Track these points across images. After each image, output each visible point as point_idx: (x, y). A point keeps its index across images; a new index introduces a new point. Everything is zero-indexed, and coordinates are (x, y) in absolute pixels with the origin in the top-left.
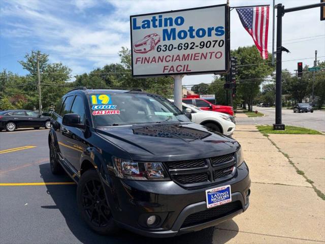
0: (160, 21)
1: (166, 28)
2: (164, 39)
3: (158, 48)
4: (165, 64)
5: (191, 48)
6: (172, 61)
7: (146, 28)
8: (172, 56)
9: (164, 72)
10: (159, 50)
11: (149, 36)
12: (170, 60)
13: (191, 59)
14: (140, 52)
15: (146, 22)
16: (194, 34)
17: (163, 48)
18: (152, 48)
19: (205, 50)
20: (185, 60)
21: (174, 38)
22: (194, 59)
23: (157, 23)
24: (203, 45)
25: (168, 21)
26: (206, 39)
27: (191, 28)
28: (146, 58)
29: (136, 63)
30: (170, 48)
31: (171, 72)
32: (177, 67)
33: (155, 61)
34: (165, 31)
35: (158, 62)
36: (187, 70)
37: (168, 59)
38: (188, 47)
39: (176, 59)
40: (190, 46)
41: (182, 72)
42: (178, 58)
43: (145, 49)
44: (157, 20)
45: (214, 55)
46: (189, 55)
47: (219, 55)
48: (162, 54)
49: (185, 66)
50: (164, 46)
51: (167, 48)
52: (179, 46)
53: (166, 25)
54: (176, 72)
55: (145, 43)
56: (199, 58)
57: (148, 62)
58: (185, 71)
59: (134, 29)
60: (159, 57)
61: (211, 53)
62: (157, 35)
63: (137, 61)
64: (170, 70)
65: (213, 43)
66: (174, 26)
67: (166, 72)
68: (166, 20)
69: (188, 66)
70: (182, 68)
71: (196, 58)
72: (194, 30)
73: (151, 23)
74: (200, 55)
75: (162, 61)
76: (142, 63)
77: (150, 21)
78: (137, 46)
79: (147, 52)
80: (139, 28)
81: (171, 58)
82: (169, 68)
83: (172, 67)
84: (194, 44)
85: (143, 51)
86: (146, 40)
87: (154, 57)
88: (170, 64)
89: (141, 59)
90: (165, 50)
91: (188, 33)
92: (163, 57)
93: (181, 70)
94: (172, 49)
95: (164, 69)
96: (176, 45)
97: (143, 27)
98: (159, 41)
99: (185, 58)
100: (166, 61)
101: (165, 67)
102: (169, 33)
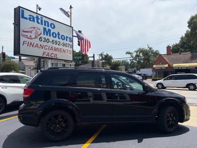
0: (42, 21)
1: (45, 27)
2: (44, 34)
3: (40, 39)
4: (44, 50)
5: (58, 45)
6: (49, 49)
7: (31, 21)
8: (48, 46)
9: (43, 55)
10: (41, 40)
11: (34, 28)
12: (47, 49)
13: (58, 51)
14: (26, 36)
15: (31, 17)
16: (60, 37)
17: (43, 40)
18: (36, 37)
19: (64, 48)
20: (56, 51)
21: (50, 36)
22: (60, 52)
23: (40, 21)
24: (64, 45)
25: (47, 23)
26: (65, 41)
27: (59, 33)
28: (31, 43)
29: (23, 45)
30: (47, 41)
31: (47, 57)
32: (51, 54)
33: (38, 47)
34: (45, 29)
35: (40, 48)
36: (56, 57)
37: (46, 48)
38: (57, 43)
39: (51, 49)
40: (58, 43)
41: (53, 58)
42: (52, 49)
43: (31, 36)
44: (39, 19)
45: (68, 51)
46: (57, 48)
47: (70, 52)
48: (42, 43)
49: (55, 54)
50: (44, 38)
51: (46, 40)
52: (52, 41)
53: (45, 25)
54: (50, 57)
55: (31, 32)
56: (62, 52)
57: (33, 46)
58: (55, 58)
59: (22, 17)
60: (41, 45)
61: (67, 50)
62: (39, 29)
63: (24, 43)
64: (47, 55)
65: (68, 45)
66: (50, 28)
67: (45, 56)
68: (45, 22)
69: (57, 54)
70: (54, 55)
71: (61, 51)
72: (60, 35)
73: (36, 19)
74: (63, 50)
75: (42, 48)
76: (28, 46)
77: (35, 17)
78: (24, 31)
79: (32, 39)
80: (26, 19)
81: (48, 48)
82: (46, 54)
83: (48, 53)
84: (60, 43)
85: (29, 37)
86: (32, 30)
87: (37, 44)
88: (47, 51)
89: (27, 43)
90: (44, 41)
91: (57, 35)
92: (43, 45)
93: (53, 57)
94: (48, 42)
95: (44, 54)
96: (51, 40)
97: (30, 19)
98: (41, 34)
99: (56, 49)
100: (45, 49)
101: (44, 52)
102: (47, 31)
